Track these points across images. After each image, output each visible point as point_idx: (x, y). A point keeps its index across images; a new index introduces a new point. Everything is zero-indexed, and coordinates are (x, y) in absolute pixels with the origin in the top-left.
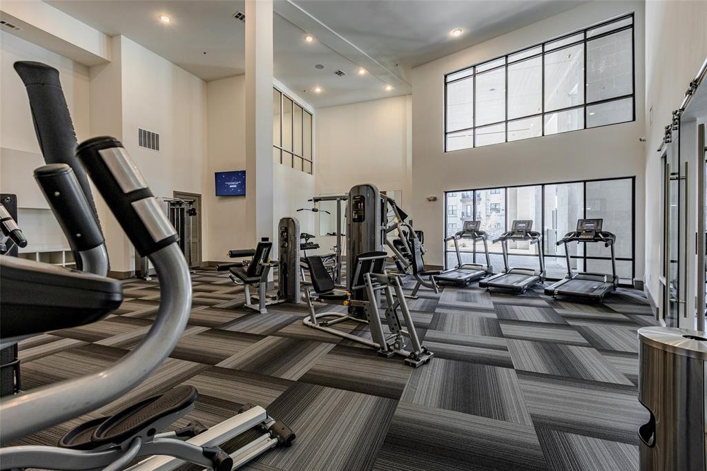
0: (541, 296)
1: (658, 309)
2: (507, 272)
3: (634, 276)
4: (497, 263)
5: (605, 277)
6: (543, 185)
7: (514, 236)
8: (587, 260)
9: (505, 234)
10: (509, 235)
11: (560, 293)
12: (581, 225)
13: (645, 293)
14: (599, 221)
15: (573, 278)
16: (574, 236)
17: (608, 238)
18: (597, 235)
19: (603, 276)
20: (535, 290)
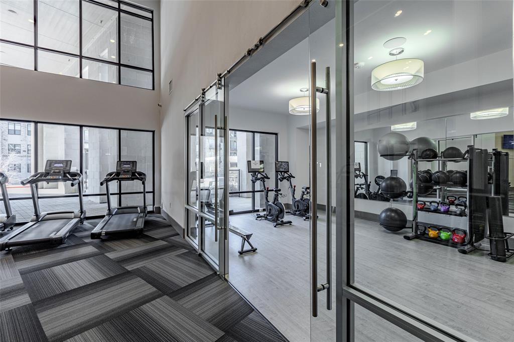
0: (87, 241)
1: (184, 229)
2: (38, 219)
3: (154, 205)
4: (23, 210)
5: (139, 208)
6: (81, 126)
7: (49, 177)
8: (122, 195)
9: (35, 176)
10: (41, 176)
11: (107, 233)
12: (120, 167)
13: (162, 215)
14: (134, 163)
15: (114, 214)
16: (114, 176)
17: (141, 177)
18: (133, 174)
19: (136, 208)
20: (76, 234)
